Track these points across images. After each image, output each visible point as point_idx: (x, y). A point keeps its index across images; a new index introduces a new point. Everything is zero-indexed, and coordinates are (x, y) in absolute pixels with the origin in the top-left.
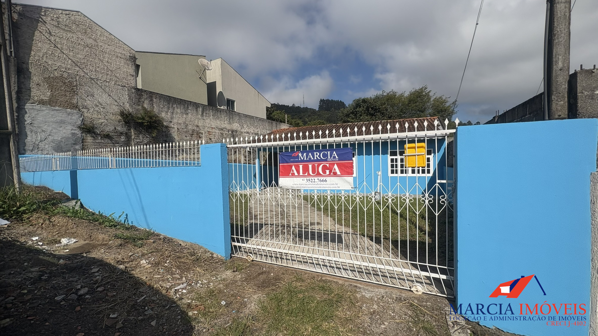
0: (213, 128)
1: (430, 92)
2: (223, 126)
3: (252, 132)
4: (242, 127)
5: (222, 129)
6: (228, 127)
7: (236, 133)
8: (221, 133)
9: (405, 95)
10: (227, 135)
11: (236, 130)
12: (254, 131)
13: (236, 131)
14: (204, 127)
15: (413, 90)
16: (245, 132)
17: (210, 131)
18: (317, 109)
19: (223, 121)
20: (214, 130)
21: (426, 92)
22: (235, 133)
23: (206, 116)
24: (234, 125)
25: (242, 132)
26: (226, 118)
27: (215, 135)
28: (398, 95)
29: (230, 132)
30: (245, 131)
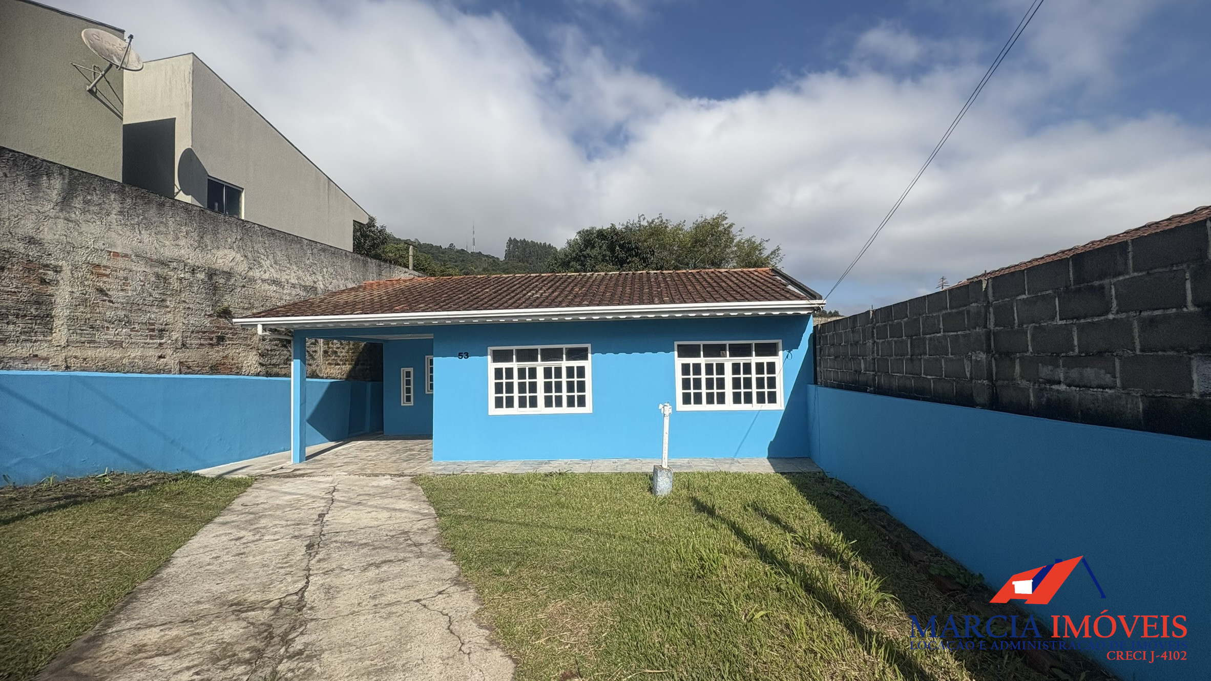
0: (116, 254)
1: (731, 226)
2: (169, 252)
3: (293, 281)
4: (256, 263)
5: (163, 263)
6: (194, 257)
7: (228, 279)
8: (158, 276)
9: (685, 228)
10: (185, 283)
11: (226, 269)
12: (299, 278)
13: (229, 275)
14: (70, 248)
15: (700, 220)
16: (263, 281)
17: (104, 263)
18: (502, 258)
19: (171, 237)
20: (121, 263)
21: (726, 226)
22: (222, 281)
23: (84, 212)
24: (220, 253)
25: (252, 280)
26: (184, 229)
27: (126, 279)
28: (670, 227)
29: (201, 276)
30: (266, 276)
